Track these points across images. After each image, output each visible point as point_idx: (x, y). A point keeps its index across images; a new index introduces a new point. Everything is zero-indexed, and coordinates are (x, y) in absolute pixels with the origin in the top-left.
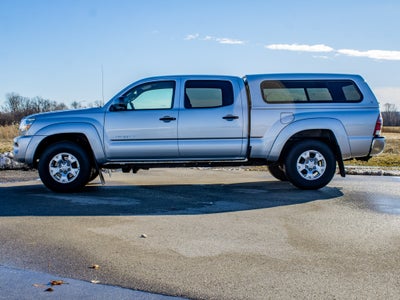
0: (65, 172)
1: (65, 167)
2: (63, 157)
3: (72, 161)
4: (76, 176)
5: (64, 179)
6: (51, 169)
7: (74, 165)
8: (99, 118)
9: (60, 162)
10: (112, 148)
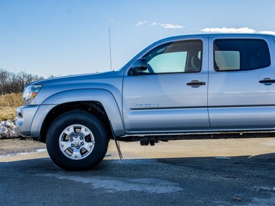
0: (78, 147)
1: (77, 140)
2: (75, 128)
3: (86, 134)
4: (90, 151)
5: (76, 155)
6: (61, 143)
7: (88, 139)
8: (117, 83)
9: (72, 135)
10: (133, 118)
